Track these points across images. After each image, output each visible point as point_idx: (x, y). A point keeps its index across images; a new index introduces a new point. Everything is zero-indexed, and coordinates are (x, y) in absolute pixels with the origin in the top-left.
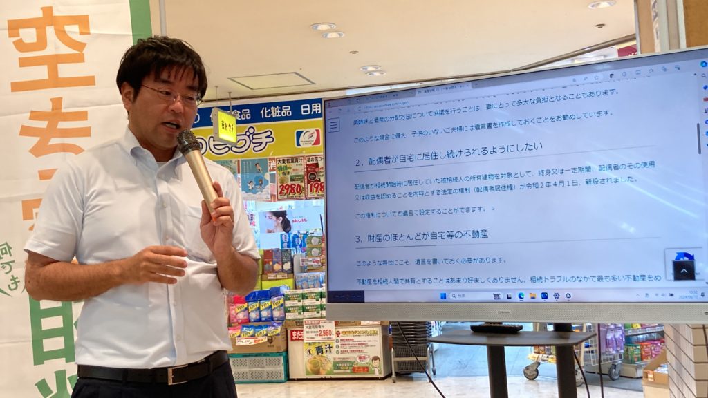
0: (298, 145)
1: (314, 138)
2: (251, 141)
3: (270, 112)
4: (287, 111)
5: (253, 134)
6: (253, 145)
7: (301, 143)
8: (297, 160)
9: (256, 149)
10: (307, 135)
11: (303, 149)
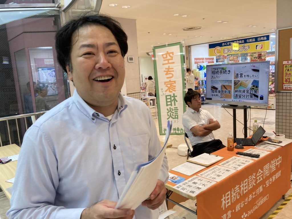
0: (256, 49)
1: (261, 47)
2: (244, 48)
3: (249, 41)
4: (254, 40)
5: (245, 47)
6: (244, 49)
7: (257, 48)
8: (256, 53)
9: (245, 50)
10: (259, 46)
11: (258, 50)
